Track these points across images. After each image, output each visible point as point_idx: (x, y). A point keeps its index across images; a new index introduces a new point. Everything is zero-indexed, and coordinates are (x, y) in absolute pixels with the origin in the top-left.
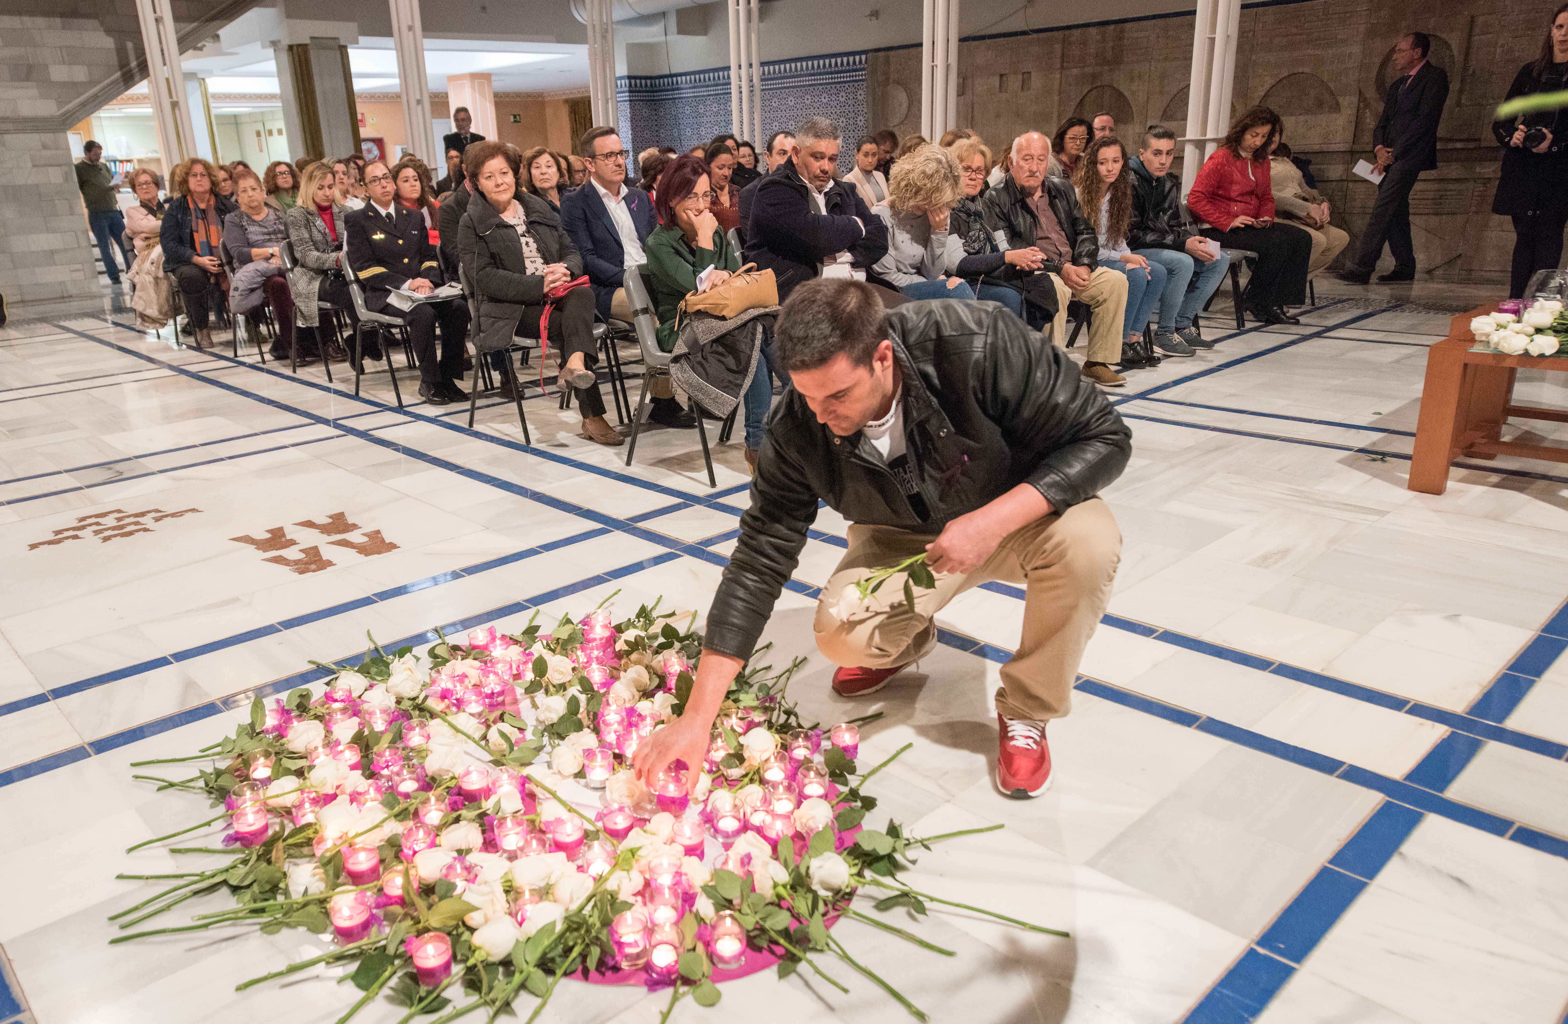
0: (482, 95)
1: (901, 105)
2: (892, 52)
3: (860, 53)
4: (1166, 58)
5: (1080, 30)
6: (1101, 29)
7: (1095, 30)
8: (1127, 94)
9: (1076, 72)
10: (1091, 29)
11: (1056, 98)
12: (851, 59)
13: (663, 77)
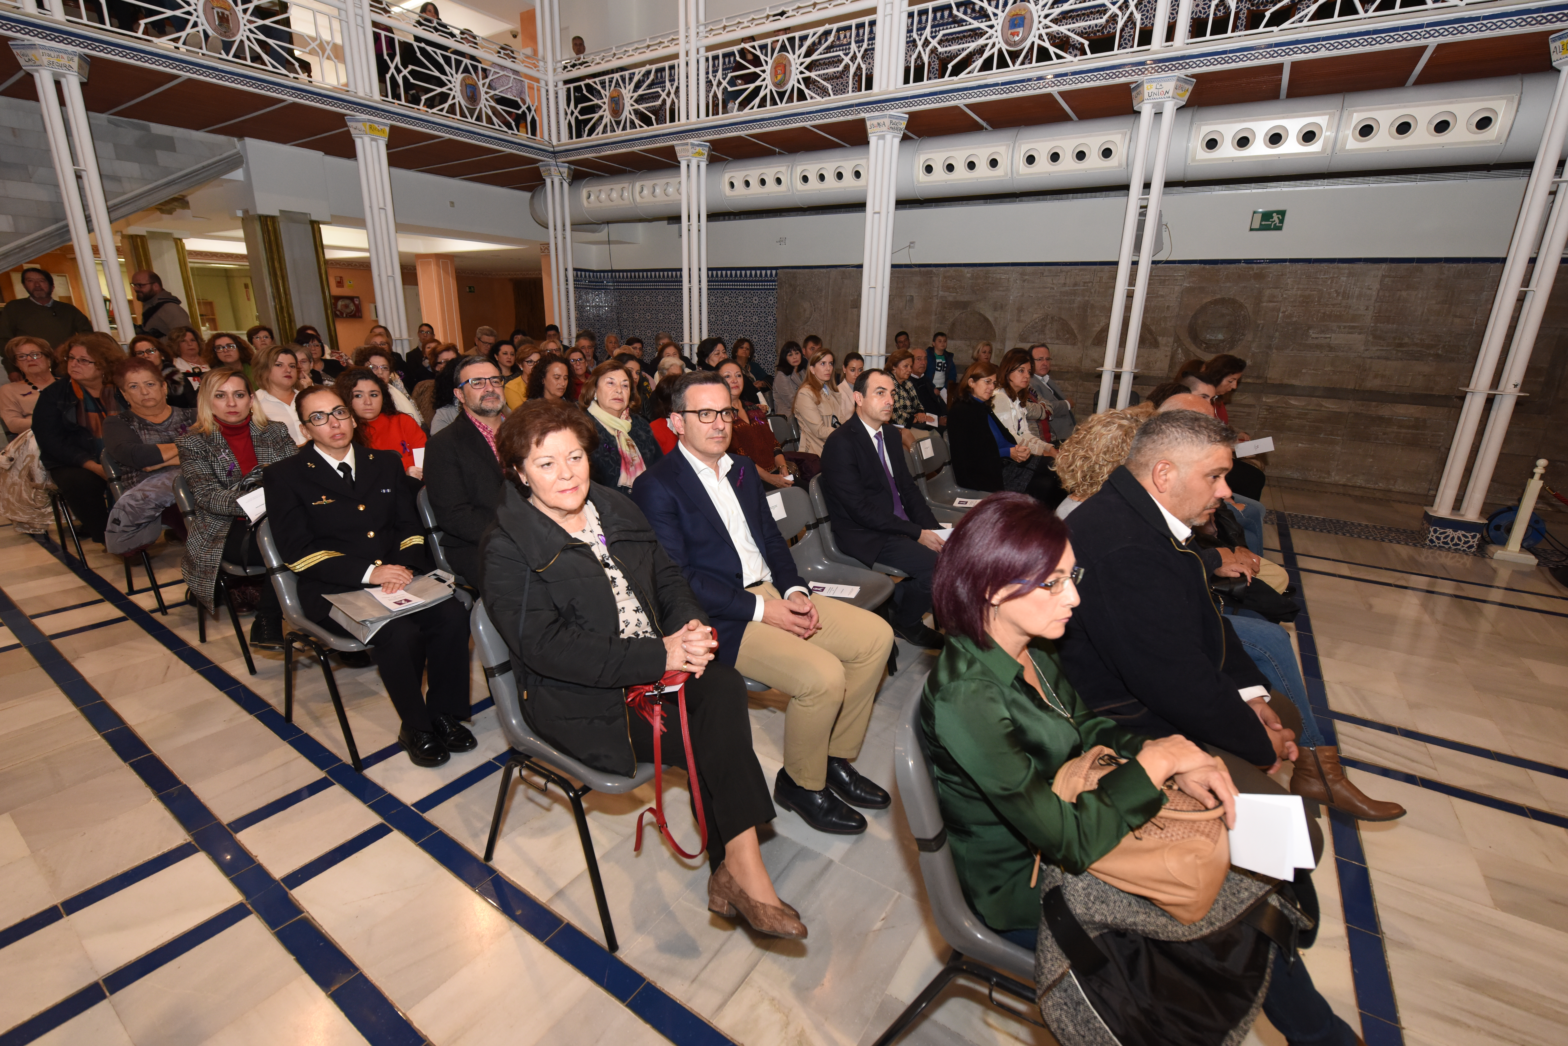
0: (446, 272)
1: (805, 310)
2: (799, 271)
3: (771, 268)
4: (1023, 296)
5: (953, 268)
6: (971, 269)
7: (965, 270)
8: (991, 319)
9: (950, 299)
10: (963, 269)
11: (933, 317)
12: (764, 272)
13: (604, 271)
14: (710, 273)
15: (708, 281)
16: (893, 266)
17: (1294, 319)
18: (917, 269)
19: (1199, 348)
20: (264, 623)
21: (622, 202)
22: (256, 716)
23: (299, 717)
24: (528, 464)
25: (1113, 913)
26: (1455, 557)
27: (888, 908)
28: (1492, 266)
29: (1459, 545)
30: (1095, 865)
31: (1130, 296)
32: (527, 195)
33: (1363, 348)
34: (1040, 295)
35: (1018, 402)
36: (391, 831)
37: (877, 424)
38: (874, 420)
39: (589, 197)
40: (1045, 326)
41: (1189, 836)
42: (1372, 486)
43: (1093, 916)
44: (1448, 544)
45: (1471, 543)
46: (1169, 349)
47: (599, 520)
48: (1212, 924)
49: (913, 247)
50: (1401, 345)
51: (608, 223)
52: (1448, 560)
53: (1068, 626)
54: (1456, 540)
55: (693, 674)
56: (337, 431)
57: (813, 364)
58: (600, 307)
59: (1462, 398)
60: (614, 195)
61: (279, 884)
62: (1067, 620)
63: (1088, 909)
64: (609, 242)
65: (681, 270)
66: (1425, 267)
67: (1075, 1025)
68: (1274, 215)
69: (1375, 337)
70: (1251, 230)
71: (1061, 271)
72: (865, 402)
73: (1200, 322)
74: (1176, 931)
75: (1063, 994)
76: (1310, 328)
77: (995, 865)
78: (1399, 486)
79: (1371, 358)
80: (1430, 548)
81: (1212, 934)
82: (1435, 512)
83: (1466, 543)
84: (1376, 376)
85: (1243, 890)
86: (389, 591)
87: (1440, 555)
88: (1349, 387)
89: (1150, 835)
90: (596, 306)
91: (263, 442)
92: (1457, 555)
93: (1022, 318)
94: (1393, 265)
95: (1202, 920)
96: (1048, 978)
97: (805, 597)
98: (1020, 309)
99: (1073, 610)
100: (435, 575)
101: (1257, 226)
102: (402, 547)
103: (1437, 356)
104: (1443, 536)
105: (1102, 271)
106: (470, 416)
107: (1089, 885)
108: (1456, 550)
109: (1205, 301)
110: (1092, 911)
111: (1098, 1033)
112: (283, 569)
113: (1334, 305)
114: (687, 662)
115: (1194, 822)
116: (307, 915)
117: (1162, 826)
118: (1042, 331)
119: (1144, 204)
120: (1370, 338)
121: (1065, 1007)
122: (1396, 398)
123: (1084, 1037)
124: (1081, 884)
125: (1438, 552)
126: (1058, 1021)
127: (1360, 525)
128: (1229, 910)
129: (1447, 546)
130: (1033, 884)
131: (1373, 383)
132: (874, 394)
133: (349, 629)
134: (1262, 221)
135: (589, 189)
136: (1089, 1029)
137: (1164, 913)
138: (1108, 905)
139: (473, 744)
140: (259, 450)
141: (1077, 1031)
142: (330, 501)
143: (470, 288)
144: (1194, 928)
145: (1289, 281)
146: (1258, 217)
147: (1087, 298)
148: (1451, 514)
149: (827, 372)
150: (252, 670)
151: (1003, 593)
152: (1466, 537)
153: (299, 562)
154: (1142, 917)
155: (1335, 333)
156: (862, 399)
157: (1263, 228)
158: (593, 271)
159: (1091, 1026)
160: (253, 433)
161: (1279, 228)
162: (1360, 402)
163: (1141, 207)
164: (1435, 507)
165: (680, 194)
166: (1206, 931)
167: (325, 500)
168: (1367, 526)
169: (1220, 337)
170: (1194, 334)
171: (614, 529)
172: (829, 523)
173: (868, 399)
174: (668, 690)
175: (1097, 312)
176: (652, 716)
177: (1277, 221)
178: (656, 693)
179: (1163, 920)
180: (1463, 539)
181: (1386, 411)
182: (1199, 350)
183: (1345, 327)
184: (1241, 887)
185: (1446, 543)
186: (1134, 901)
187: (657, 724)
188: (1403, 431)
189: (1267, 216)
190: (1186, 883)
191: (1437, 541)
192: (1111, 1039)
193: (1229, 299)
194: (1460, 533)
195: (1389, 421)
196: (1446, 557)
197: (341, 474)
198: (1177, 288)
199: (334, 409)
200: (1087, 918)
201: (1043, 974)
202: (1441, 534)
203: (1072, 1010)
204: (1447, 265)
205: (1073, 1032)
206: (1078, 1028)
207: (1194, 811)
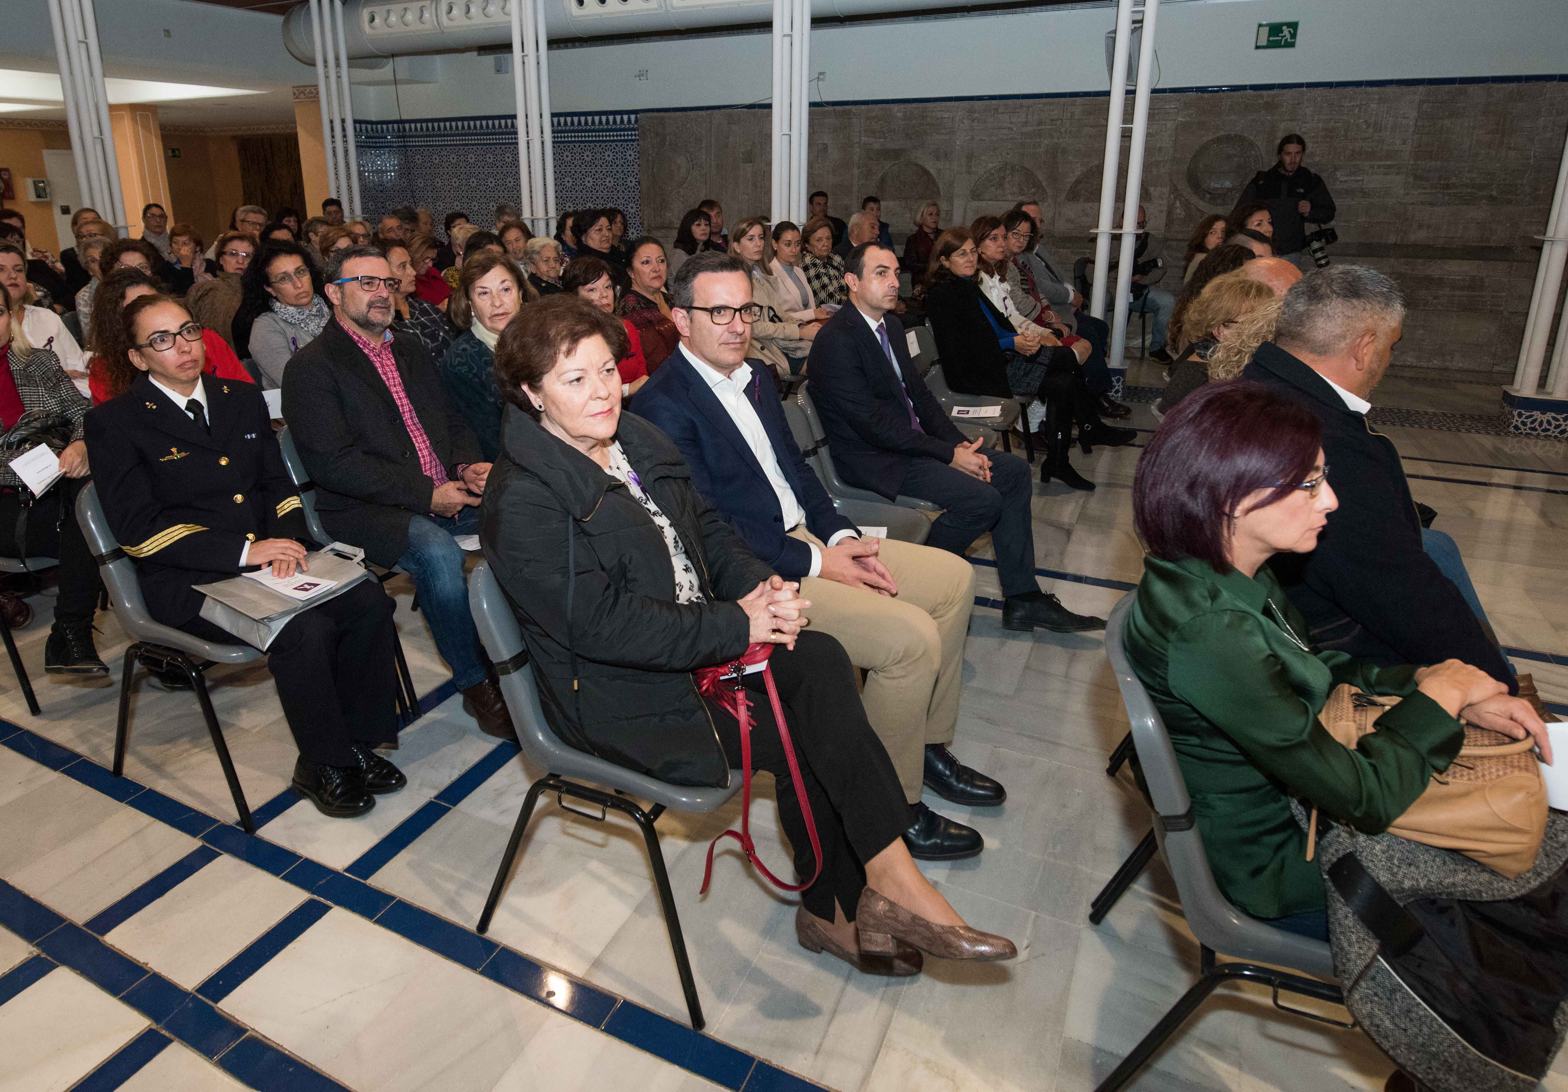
0: (146, 127)
1: (679, 168)
2: (667, 114)
3: (629, 112)
4: (973, 139)
5: (880, 106)
6: (902, 106)
7: (895, 107)
8: (932, 171)
9: (877, 146)
10: (892, 106)
11: (856, 171)
12: (618, 118)
13: (387, 122)
14: (555, 120)
15: (553, 132)
16: (812, 105)
17: (1317, 159)
18: (831, 108)
19: (1202, 199)
20: (70, 637)
21: (421, 27)
22: (63, 772)
23: (132, 769)
24: (549, 381)
25: (1426, 876)
26: (1544, 446)
27: (1028, 933)
28: (1549, 85)
29: (1548, 430)
30: (1400, 821)
31: (1126, 136)
32: (278, 20)
33: (1402, 192)
34: (994, 138)
35: (997, 277)
36: (327, 909)
37: (880, 313)
38: (874, 308)
39: (372, 19)
40: (1004, 178)
41: (1505, 774)
42: (1425, 365)
43: (1402, 882)
44: (1536, 430)
45: (1562, 427)
46: (1165, 202)
47: (623, 454)
48: (1539, 874)
49: (823, 80)
50: (1447, 187)
51: (393, 56)
52: (1539, 449)
53: (1322, 536)
54: (1545, 425)
55: (784, 645)
56: (186, 358)
57: (737, 239)
58: (382, 172)
59: (1539, 249)
60: (410, 17)
61: (194, 996)
62: (1320, 529)
63: (1394, 875)
64: (396, 82)
65: (514, 117)
66: (1471, 88)
67: (1393, 1018)
68: (1284, 28)
69: (1416, 177)
70: (1257, 47)
71: (1021, 106)
72: (860, 286)
73: (1201, 166)
74: (1502, 887)
75: (1371, 984)
76: (1336, 169)
77: (1253, 840)
78: (1458, 363)
79: (1413, 204)
80: (1516, 435)
81: (1543, 886)
82: (1518, 391)
83: (1557, 427)
84: (1420, 226)
85: (1560, 833)
86: (283, 574)
87: (1527, 444)
88: (1390, 242)
89: (1455, 777)
90: (377, 172)
91: (29, 379)
92: (1548, 442)
93: (973, 169)
94: (1432, 88)
95: (1528, 872)
96: (1356, 966)
97: (855, 542)
98: (970, 157)
99: (1328, 516)
100: (332, 550)
101: (1265, 43)
102: (280, 514)
103: (1491, 198)
104: (1530, 420)
105: (1073, 105)
106: (346, 327)
107: (1389, 846)
108: (1546, 436)
109: (1205, 139)
110: (1400, 876)
111: (1425, 1023)
112: (117, 554)
113: (1364, 139)
114: (775, 631)
115: (1504, 756)
116: (254, 1034)
117: (1471, 766)
118: (1001, 185)
119: (1138, 17)
120: (1411, 180)
121: (1376, 999)
122: (1446, 253)
123: (1405, 1030)
124: (1378, 847)
125: (1525, 440)
126: (1371, 1015)
127: (1426, 413)
128: (1552, 856)
129: (1534, 433)
130: (1310, 856)
131: (1419, 236)
132: (873, 275)
133: (234, 632)
134: (1269, 36)
135: (370, 9)
136: (1411, 1020)
137: (1484, 868)
138: (1417, 867)
139: (402, 781)
140: (23, 391)
141: (1396, 1025)
142: (183, 454)
143: (173, 151)
144: (1521, 882)
145: (1308, 111)
146: (1265, 31)
147: (1055, 140)
148: (1537, 393)
149: (757, 249)
150: (35, 709)
151: (1247, 502)
152: (1557, 420)
153: (148, 542)
154: (1461, 876)
155: (1367, 174)
156: (857, 282)
157: (1271, 45)
158: (371, 123)
159: (1413, 1015)
160: (14, 367)
161: (1292, 45)
162: (1403, 260)
163: (1134, 22)
164: (1517, 386)
165: (508, 14)
166: (1535, 884)
167: (176, 454)
168: (1435, 415)
169: (1228, 184)
170: (1194, 182)
171: (647, 465)
172: (827, 447)
173: (865, 281)
174: (750, 669)
175: (1071, 158)
176: (735, 705)
177: (1288, 36)
178: (735, 675)
179: (1485, 877)
180: (1553, 422)
181: (1436, 269)
182: (1201, 203)
183: (1379, 167)
184: (1556, 829)
185: (1534, 429)
186: (1447, 858)
187: (743, 715)
188: (1458, 293)
189: (1275, 29)
190: (1518, 825)
191: (1522, 427)
192: (1441, 1026)
193: (1236, 136)
194: (1549, 415)
195: (1440, 282)
196: (1536, 445)
197: (191, 415)
198: (1170, 124)
199: (182, 326)
200: (1393, 886)
201: (1349, 960)
202: (1527, 418)
203: (1385, 1000)
204: (1496, 86)
205: (1392, 1027)
206: (1397, 1020)
207: (1499, 744)
